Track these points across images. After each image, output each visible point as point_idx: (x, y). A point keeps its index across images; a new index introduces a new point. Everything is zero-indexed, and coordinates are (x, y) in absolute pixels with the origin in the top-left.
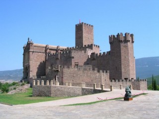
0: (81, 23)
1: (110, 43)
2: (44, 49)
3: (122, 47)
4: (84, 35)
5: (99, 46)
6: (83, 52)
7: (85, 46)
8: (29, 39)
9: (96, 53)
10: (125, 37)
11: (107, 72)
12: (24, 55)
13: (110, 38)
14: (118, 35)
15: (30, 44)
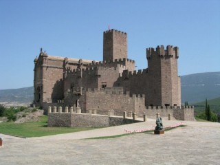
0: (111, 29)
1: (148, 58)
2: (62, 63)
3: (162, 64)
4: (115, 45)
5: (133, 61)
6: (113, 68)
7: (116, 60)
8: (41, 50)
9: (129, 70)
10: (167, 51)
11: (141, 96)
12: (35, 70)
13: (148, 52)
14: (158, 48)
15: (43, 56)
